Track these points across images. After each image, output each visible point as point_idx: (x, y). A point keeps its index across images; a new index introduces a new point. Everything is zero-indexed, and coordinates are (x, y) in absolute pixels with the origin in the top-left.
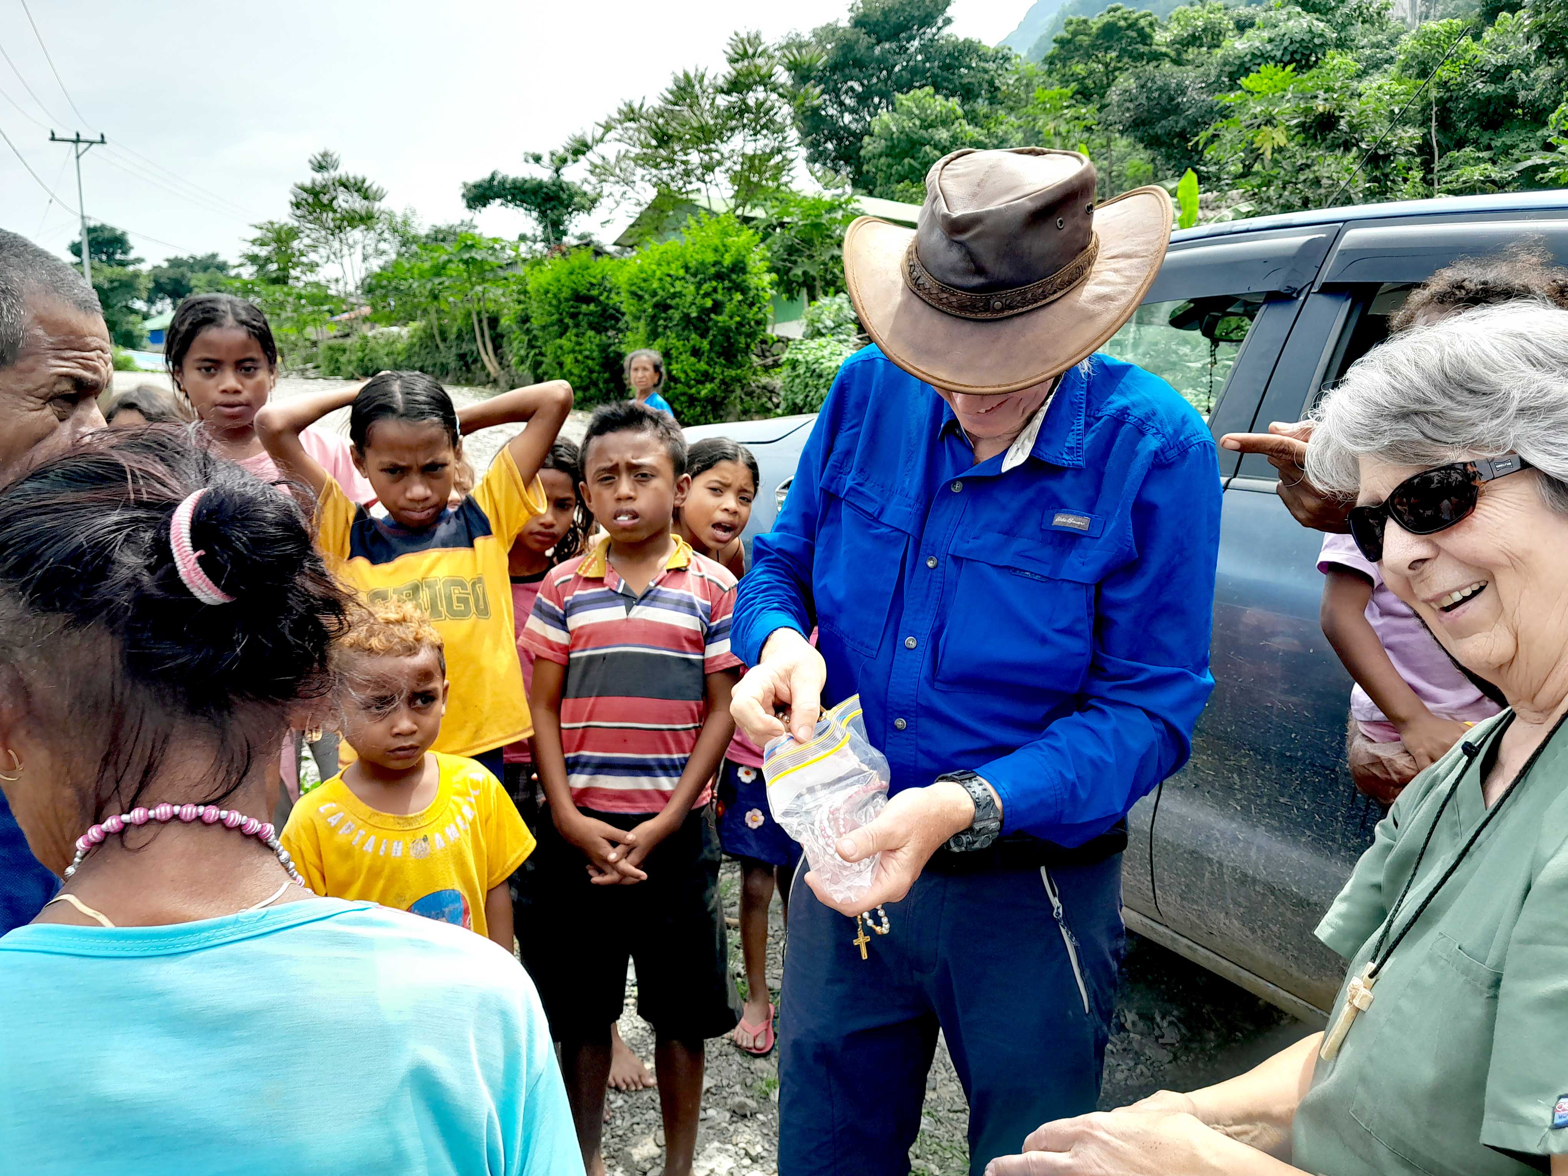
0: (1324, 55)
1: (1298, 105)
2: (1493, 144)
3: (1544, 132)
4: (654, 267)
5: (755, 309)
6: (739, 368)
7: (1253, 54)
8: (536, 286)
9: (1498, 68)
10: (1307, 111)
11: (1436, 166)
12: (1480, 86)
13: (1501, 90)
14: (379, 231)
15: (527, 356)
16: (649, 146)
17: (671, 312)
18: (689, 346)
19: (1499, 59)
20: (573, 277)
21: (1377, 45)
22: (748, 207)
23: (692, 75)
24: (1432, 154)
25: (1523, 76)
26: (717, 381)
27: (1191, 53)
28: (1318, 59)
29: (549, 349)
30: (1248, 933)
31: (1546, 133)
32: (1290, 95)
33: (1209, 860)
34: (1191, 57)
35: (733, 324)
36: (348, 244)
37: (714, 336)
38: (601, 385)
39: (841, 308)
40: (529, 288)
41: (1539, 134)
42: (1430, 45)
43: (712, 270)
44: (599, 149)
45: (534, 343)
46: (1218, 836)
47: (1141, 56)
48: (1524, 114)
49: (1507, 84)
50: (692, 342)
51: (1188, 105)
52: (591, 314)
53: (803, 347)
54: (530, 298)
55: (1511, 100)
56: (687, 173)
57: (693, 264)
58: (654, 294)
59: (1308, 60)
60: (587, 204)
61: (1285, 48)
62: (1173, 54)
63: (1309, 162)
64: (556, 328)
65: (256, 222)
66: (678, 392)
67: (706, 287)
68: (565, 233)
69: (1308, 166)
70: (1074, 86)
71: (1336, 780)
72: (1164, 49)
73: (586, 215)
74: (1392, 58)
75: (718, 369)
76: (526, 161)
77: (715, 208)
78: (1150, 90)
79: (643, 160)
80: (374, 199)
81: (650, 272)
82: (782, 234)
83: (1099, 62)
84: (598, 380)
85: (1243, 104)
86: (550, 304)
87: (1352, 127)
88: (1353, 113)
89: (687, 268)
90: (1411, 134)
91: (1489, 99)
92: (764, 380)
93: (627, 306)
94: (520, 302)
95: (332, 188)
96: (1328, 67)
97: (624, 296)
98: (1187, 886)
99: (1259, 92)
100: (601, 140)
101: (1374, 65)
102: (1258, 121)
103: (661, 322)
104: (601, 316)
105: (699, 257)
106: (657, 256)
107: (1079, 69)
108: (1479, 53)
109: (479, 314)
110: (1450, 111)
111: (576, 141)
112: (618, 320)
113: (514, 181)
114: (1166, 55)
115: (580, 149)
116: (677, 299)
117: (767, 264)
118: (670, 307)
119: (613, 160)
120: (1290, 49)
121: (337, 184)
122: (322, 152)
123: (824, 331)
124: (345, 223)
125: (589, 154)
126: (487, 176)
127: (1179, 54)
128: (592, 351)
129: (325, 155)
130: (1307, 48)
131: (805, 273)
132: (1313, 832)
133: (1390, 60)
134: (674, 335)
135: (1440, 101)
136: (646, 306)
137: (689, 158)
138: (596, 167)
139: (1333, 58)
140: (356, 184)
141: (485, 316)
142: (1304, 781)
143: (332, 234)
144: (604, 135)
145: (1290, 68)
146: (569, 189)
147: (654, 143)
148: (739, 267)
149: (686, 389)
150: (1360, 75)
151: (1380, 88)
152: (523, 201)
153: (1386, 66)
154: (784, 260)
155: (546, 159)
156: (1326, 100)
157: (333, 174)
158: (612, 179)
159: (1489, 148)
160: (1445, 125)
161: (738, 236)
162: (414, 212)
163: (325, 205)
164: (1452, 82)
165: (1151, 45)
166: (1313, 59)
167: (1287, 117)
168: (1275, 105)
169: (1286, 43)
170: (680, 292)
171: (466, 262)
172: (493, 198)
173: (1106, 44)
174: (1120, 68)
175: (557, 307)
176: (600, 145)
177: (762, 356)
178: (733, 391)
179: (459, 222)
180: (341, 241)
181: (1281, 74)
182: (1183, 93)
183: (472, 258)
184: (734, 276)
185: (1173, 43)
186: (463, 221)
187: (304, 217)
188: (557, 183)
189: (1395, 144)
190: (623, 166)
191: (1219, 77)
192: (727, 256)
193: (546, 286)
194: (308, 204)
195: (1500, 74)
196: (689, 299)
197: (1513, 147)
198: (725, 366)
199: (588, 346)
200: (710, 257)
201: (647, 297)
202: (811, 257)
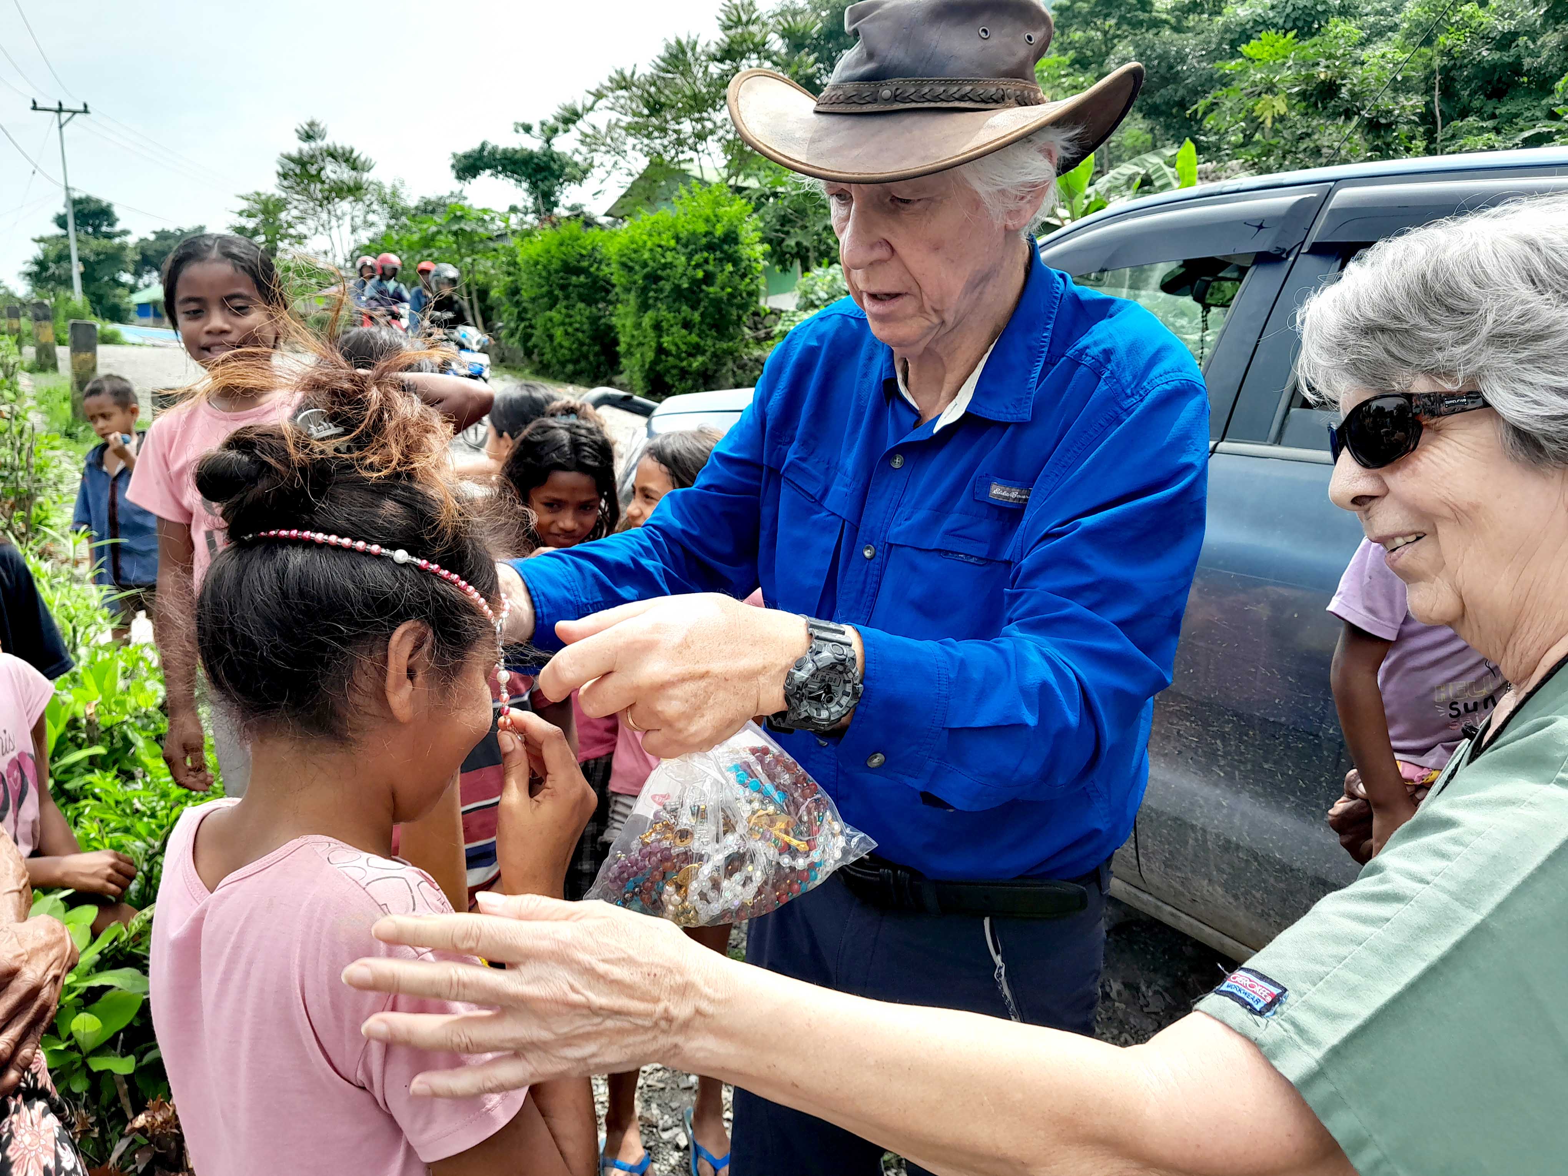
0: (1327, 22)
1: (1299, 73)
2: (1497, 112)
3: (1549, 100)
4: (645, 237)
5: (747, 280)
6: (730, 340)
7: (1255, 21)
8: (525, 257)
9: (1504, 35)
10: (1309, 78)
11: (1439, 136)
12: (1485, 53)
13: (1507, 57)
14: (368, 203)
15: (517, 328)
16: (641, 115)
17: (662, 283)
18: (680, 317)
19: (1506, 26)
20: (563, 248)
21: (1381, 12)
22: (741, 177)
23: (684, 42)
24: (1435, 123)
25: (1530, 43)
26: (708, 354)
27: (1192, 20)
28: (1320, 26)
29: (539, 321)
30: (1231, 900)
31: (1551, 102)
32: (1291, 62)
33: (1193, 827)
34: (1191, 24)
35: (724, 295)
36: (336, 216)
37: (705, 307)
38: (591, 358)
39: (834, 279)
40: (519, 260)
41: (1544, 102)
42: (1435, 12)
43: (704, 241)
44: (589, 118)
45: (523, 315)
46: (1202, 802)
47: (1141, 23)
48: (1529, 82)
49: (1513, 51)
50: (683, 314)
51: (1188, 73)
52: (581, 285)
53: (796, 319)
54: (519, 270)
55: (1516, 68)
56: (680, 142)
57: (684, 235)
58: (645, 265)
59: (1310, 28)
60: (579, 175)
61: (1288, 15)
62: (1173, 21)
63: (1310, 131)
64: (546, 299)
65: (243, 193)
66: (669, 364)
67: (698, 258)
68: (556, 204)
69: (1308, 135)
70: (1072, 54)
71: (1319, 745)
72: (1164, 16)
73: (577, 186)
74: (1396, 25)
75: (709, 342)
76: (517, 131)
77: (707, 178)
78: (1149, 59)
79: (633, 129)
80: (363, 170)
81: (640, 243)
82: (775, 204)
83: (1098, 29)
84: (588, 352)
85: (1245, 71)
86: (540, 275)
87: (1353, 94)
88: (1355, 81)
89: (678, 239)
90: (1414, 102)
91: (1494, 67)
92: (756, 353)
93: (618, 277)
94: (509, 274)
95: (320, 158)
96: (1332, 35)
97: (615, 267)
98: (1171, 853)
99: (1259, 60)
100: (591, 109)
101: (1377, 33)
102: (1259, 89)
103: (652, 294)
104: (591, 287)
105: (690, 227)
106: (648, 227)
107: (1077, 35)
108: (1484, 20)
109: (468, 286)
110: (1453, 79)
111: (565, 109)
112: (608, 292)
113: (505, 151)
114: (1166, 22)
115: (571, 117)
116: (668, 271)
117: (760, 234)
118: (660, 278)
119: (603, 129)
120: (1293, 16)
121: (325, 154)
122: (308, 121)
123: (817, 303)
124: (334, 195)
125: (579, 123)
126: (477, 146)
127: (1179, 21)
128: (581, 323)
129: (312, 125)
130: (1310, 15)
131: (798, 244)
132: (1297, 798)
133: (1394, 28)
134: (664, 307)
135: (1444, 70)
136: (636, 277)
137: (681, 127)
138: (587, 136)
139: (1336, 26)
140: (344, 154)
141: (474, 288)
142: (1288, 747)
143: (321, 206)
144: (595, 103)
145: (1291, 35)
146: (560, 160)
147: (646, 112)
148: (731, 238)
149: (677, 362)
150: (1363, 43)
151: (1383, 56)
152: (513, 172)
153: (1390, 34)
154: (777, 231)
155: (536, 129)
156: (1327, 67)
157: (320, 144)
158: (603, 148)
159: (1493, 116)
160: (1448, 93)
161: (730, 206)
162: (402, 183)
163: (313, 176)
164: (1456, 49)
165: (1151, 12)
166: (1316, 26)
167: (1288, 85)
168: (1277, 72)
169: (1289, 9)
170: (671, 263)
171: (455, 234)
172: (483, 169)
173: (1105, 11)
174: (1118, 36)
175: (547, 279)
176: (591, 113)
177: (755, 328)
178: (725, 364)
179: (448, 194)
180: (329, 213)
181: (1283, 41)
182: (1183, 61)
183: (461, 229)
184: (726, 247)
185: (1174, 9)
186: (452, 193)
187: (292, 188)
188: (548, 153)
189: (1397, 112)
190: (616, 136)
191: (1220, 44)
192: (718, 226)
193: (535, 257)
194: (296, 175)
195: (1506, 41)
196: (680, 270)
197: (1517, 115)
198: (716, 338)
199: (578, 318)
200: (702, 228)
201: (637, 268)
202: (804, 227)
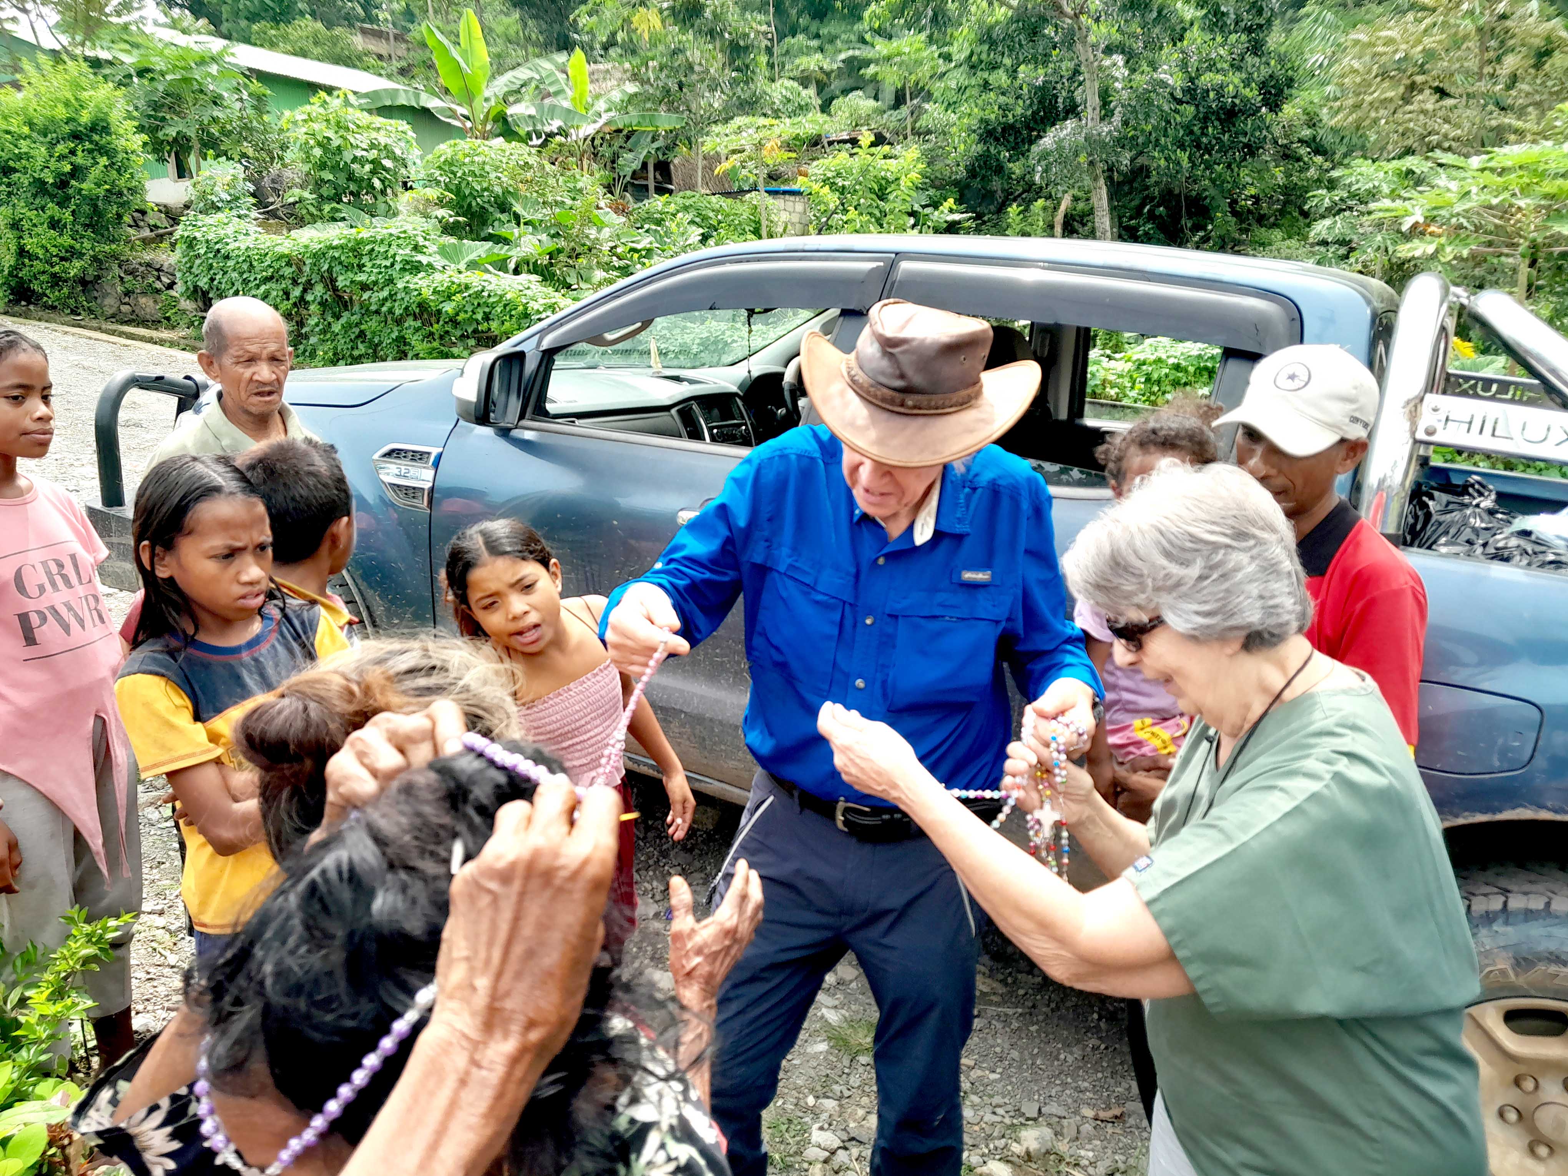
2: (821, 32)
5: (127, 175)
6: (113, 242)
11: (776, 52)
17: (15, 177)
18: (45, 216)
22: (89, 45)
24: (772, 40)
26: (87, 257)
35: (101, 192)
37: (78, 205)
39: (235, 178)
43: (67, 129)
50: (48, 213)
57: (39, 121)
63: (682, 47)
67: (61, 148)
69: (681, 51)
75: (87, 244)
82: (142, 86)
89: (31, 124)
92: (148, 256)
102: (633, 1)
105: (48, 113)
116: (24, 162)
117: (134, 122)
118: (15, 170)
123: (220, 205)
131: (177, 132)
134: (22, 203)
148: (100, 126)
149: (47, 267)
154: (149, 116)
159: (817, 36)
160: (780, 11)
161: (93, 88)
170: (27, 153)
178: (109, 270)
184: (96, 137)
192: (84, 113)
196: (40, 162)
197: (836, 36)
198: (95, 240)
200: (61, 112)
202: (184, 115)
